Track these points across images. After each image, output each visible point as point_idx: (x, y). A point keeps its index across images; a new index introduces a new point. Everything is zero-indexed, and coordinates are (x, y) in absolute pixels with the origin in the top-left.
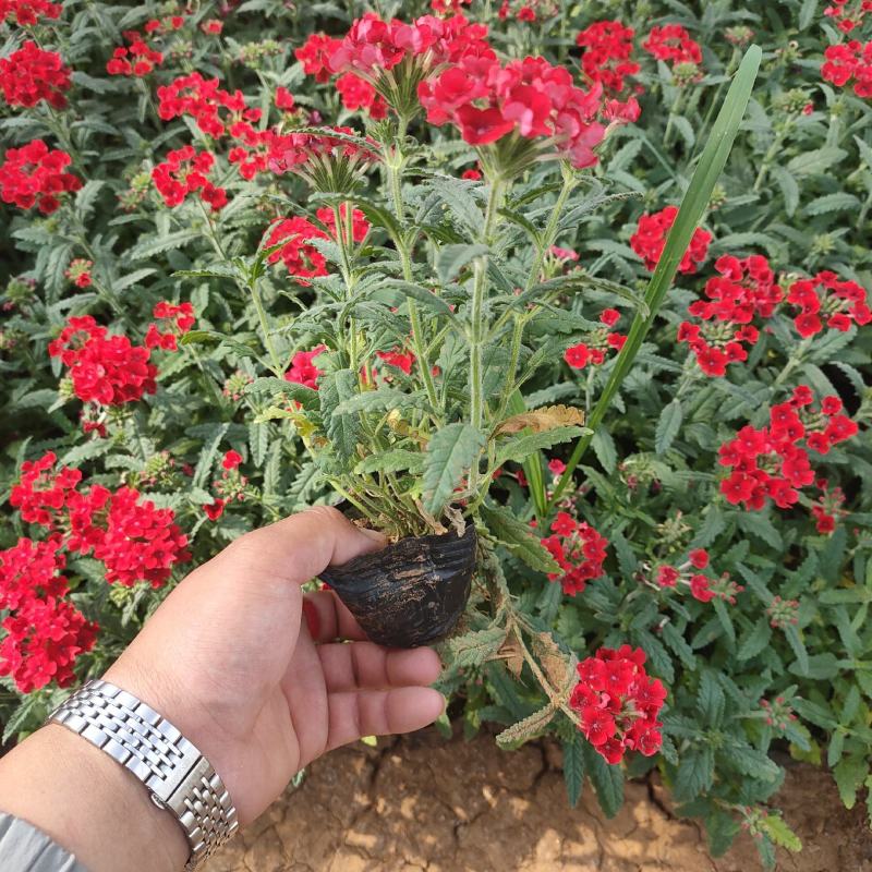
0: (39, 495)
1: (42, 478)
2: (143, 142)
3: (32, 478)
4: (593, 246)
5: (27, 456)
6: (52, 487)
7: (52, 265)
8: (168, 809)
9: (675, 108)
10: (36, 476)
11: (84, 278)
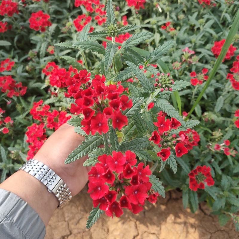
0: (38, 112)
1: (39, 107)
2: (68, 14)
3: (36, 107)
4: (199, 50)
5: (34, 101)
6: (42, 110)
7: (42, 47)
8: (52, 193)
9: (225, 11)
10: (37, 106)
11: (52, 52)
